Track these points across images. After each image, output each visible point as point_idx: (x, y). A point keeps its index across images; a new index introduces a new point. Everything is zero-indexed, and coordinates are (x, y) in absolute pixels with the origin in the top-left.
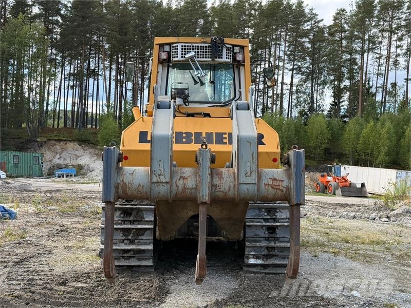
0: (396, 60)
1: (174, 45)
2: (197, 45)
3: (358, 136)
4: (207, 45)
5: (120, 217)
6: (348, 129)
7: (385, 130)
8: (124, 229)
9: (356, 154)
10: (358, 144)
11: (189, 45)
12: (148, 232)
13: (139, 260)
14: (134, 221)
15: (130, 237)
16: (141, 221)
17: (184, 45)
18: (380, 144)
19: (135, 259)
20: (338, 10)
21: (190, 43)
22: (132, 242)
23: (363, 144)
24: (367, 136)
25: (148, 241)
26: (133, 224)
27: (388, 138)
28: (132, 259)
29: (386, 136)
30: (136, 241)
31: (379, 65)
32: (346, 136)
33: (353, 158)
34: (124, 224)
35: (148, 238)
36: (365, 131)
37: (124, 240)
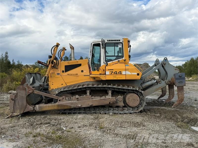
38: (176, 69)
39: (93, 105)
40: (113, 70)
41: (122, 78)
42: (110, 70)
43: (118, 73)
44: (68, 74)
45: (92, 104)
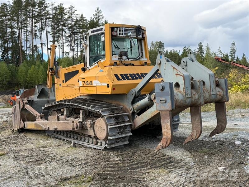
0: (35, 33)
1: (120, 28)
2: (130, 29)
3: (26, 73)
4: (134, 29)
5: (115, 121)
6: (20, 70)
7: (40, 70)
8: (118, 127)
9: (26, 83)
10: (26, 77)
11: (127, 28)
12: (128, 126)
13: (123, 142)
14: (122, 122)
15: (121, 131)
16: (124, 122)
17: (125, 28)
18: (39, 77)
19: (121, 142)
20: (2, 3)
21: (127, 27)
22: (122, 133)
23: (30, 78)
24: (31, 73)
25: (129, 131)
26: (122, 124)
27: (42, 74)
28: (120, 142)
29: (41, 73)
30: (124, 132)
31: (27, 36)
32: (19, 73)
33: (24, 85)
34: (118, 124)
35: (129, 129)
36: (29, 71)
37: (119, 133)
38: (177, 74)
39: (57, 129)
40: (85, 78)
41: (92, 91)
42: (82, 79)
43: (90, 84)
44: (67, 85)
45: (55, 127)
